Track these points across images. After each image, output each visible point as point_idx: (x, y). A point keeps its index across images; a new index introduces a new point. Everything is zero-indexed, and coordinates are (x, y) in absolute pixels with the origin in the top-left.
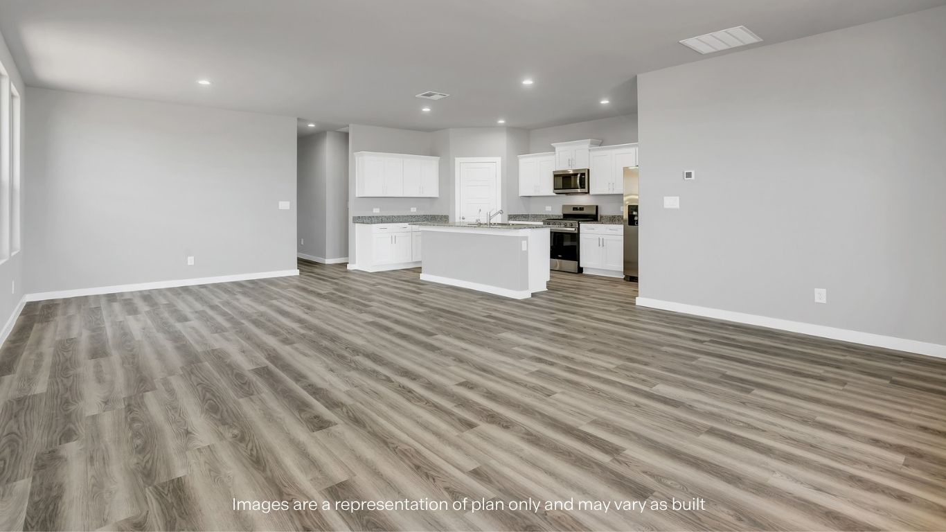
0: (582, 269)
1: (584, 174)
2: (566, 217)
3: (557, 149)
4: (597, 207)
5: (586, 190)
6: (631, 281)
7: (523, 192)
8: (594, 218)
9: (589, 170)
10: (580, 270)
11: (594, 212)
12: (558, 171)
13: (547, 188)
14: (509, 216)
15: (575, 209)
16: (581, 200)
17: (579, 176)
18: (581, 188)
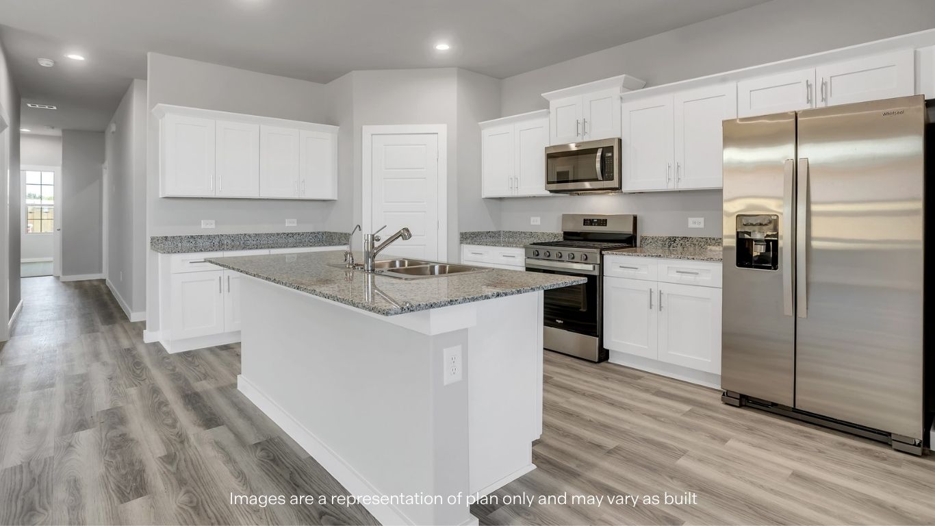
0: (607, 351)
1: (611, 149)
2: (571, 238)
3: (553, 104)
4: (635, 218)
5: (615, 184)
6: (741, 406)
7: (490, 190)
8: (628, 242)
9: (620, 141)
10: (604, 355)
11: (628, 229)
12: (554, 147)
13: (534, 182)
14: (462, 234)
15: (588, 222)
16: (601, 205)
17: (599, 154)
18: (604, 179)
